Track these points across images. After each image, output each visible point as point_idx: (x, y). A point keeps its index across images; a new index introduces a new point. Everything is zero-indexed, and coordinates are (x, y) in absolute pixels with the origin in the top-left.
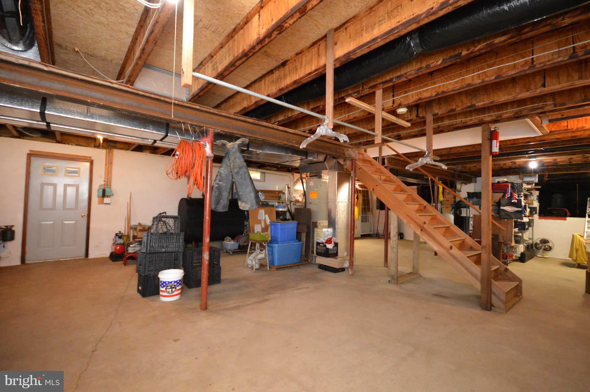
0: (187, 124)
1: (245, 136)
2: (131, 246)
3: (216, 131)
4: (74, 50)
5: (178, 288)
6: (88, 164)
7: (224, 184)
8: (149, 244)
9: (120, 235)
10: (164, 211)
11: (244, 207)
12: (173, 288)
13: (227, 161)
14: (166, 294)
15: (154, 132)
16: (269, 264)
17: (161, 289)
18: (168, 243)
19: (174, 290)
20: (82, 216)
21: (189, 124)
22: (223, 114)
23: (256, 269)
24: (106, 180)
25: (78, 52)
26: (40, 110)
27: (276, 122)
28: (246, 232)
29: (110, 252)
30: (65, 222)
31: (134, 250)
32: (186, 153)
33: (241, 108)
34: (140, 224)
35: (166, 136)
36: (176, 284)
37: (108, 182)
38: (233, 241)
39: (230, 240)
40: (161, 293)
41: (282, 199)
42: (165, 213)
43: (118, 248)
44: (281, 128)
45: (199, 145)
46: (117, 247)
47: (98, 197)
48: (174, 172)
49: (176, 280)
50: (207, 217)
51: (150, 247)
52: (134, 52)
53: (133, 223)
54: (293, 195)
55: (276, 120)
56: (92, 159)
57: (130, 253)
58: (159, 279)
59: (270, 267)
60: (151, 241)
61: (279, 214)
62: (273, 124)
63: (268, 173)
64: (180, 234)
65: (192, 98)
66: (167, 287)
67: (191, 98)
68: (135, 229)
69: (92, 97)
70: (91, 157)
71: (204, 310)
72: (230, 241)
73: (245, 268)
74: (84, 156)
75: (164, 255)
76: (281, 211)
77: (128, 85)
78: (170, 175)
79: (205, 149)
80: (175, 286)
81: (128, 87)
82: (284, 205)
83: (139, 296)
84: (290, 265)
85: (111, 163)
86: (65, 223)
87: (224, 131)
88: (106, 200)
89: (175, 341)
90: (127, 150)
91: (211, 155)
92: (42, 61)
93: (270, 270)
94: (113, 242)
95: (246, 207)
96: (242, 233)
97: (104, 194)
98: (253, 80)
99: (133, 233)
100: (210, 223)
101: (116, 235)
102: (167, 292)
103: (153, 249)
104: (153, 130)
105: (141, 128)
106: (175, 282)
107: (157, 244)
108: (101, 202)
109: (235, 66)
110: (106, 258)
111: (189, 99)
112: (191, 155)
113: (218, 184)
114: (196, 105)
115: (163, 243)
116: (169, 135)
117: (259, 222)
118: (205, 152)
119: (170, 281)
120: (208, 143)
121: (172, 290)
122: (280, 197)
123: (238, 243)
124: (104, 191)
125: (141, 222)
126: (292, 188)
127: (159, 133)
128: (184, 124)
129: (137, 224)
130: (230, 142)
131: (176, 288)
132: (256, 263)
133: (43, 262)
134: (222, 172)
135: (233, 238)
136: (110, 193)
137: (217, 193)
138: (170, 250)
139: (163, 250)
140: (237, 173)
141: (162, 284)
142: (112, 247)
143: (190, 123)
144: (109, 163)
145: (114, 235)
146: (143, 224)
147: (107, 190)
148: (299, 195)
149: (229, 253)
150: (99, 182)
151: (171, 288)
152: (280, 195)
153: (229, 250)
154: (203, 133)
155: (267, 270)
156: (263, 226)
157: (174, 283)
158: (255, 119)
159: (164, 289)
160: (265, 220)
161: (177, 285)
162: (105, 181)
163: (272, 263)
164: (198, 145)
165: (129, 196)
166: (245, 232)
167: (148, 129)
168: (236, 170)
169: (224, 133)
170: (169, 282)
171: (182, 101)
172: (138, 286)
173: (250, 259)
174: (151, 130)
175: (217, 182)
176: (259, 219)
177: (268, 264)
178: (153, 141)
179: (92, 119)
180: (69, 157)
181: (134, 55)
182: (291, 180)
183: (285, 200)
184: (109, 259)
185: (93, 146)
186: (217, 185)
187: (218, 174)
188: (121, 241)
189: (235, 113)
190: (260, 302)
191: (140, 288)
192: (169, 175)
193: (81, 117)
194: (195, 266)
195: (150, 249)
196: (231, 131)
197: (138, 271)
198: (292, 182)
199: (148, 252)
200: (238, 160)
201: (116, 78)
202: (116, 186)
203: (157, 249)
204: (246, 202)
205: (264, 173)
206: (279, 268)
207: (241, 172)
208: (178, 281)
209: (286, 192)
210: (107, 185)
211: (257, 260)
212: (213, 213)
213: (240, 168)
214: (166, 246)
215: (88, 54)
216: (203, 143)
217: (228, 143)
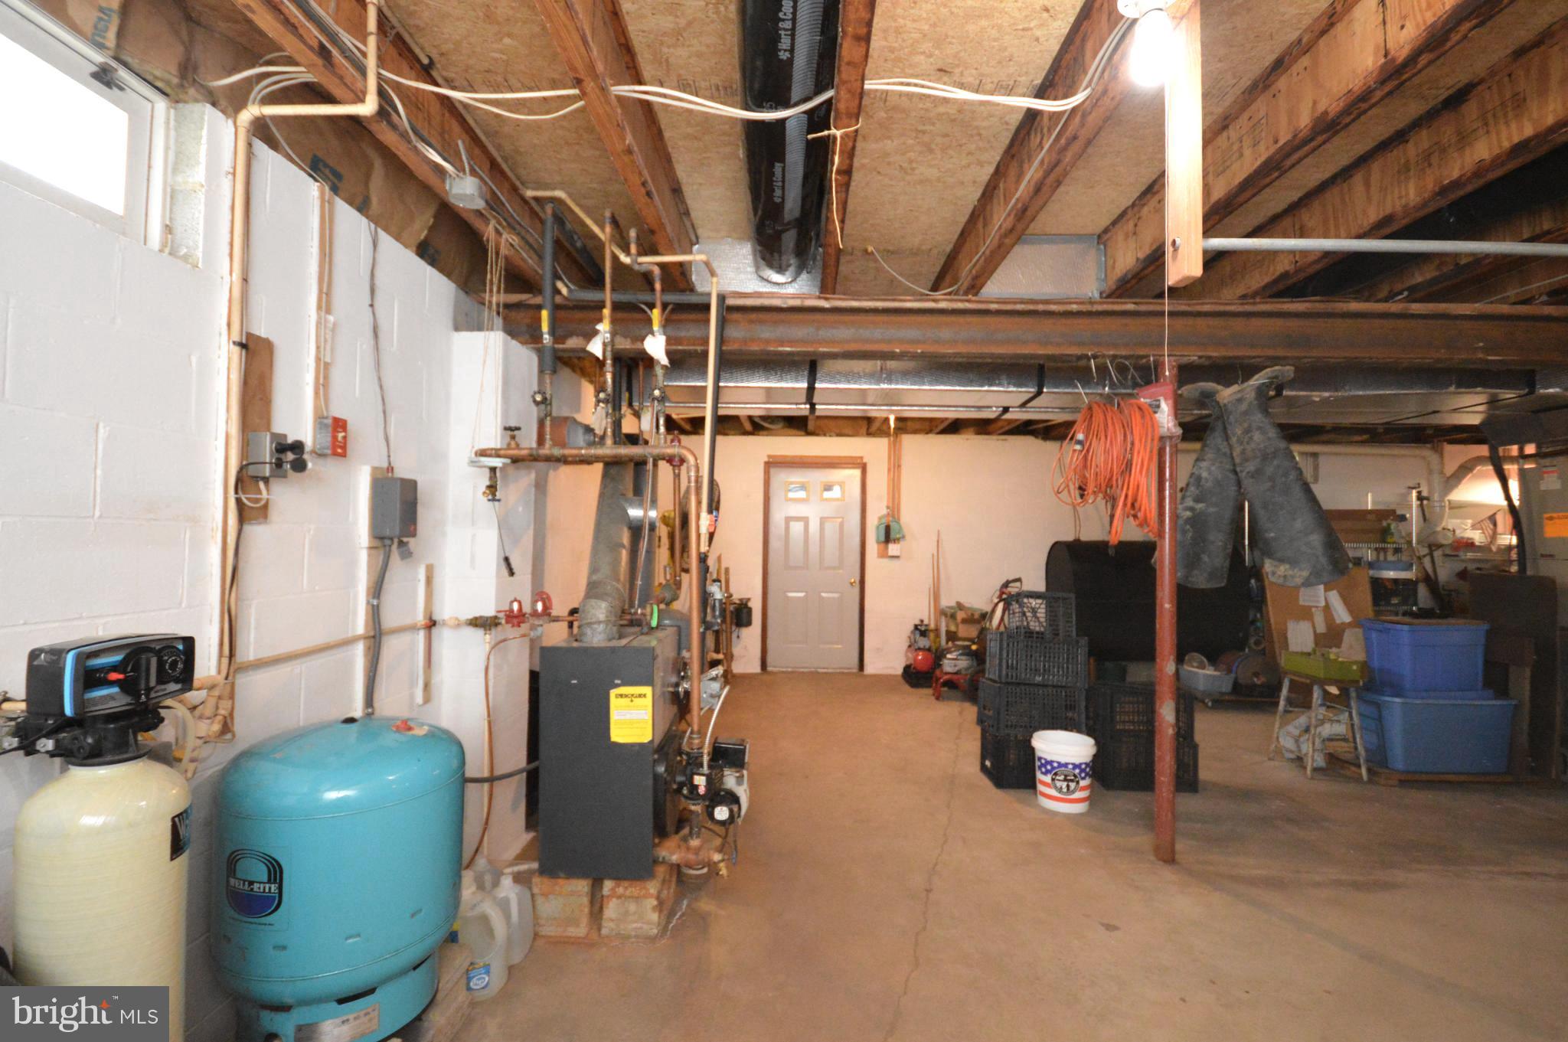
0: (1104, 356)
1: (1275, 361)
2: (949, 656)
3: (1185, 360)
4: (866, 250)
5: (1083, 783)
6: (856, 473)
7: (1212, 510)
8: (1004, 661)
9: (923, 628)
10: (1017, 577)
11: (1285, 577)
12: (1072, 781)
13: (1219, 441)
14: (1053, 792)
15: (1012, 389)
16: (1367, 761)
17: (1039, 776)
18: (1049, 661)
19: (1073, 785)
20: (851, 584)
21: (1109, 356)
22: (1206, 308)
23: (1315, 770)
24: (891, 505)
25: (872, 253)
26: (808, 383)
27: (1401, 293)
28: (1257, 643)
29: (903, 665)
30: (823, 595)
31: (955, 666)
32: (1106, 437)
33: (1267, 279)
34: (960, 606)
35: (1039, 393)
36: (1077, 771)
37: (894, 509)
38: (1212, 668)
39: (1202, 662)
40: (1040, 787)
41: (1396, 538)
42: (1019, 580)
43: (920, 657)
44: (1417, 308)
45: (1140, 408)
46: (918, 655)
47: (878, 542)
48: (1072, 487)
49: (1077, 761)
50: (1166, 604)
51: (1008, 667)
52: (984, 218)
53: (947, 602)
54: (1444, 524)
55: (1399, 287)
56: (864, 461)
57: (947, 673)
58: (1033, 749)
59: (1369, 770)
60: (1008, 656)
61: (1381, 591)
62: (1386, 300)
63: (1325, 454)
64: (1077, 642)
65: (1117, 289)
66: (1056, 774)
67: (1114, 287)
68: (953, 616)
69: (901, 341)
70: (861, 458)
71: (1165, 862)
72: (1203, 668)
73: (1270, 759)
74: (851, 457)
75: (1041, 692)
76: (1395, 581)
77: (970, 296)
78: (1064, 495)
79: (1157, 415)
80: (1075, 776)
81: (968, 301)
82: (1405, 557)
83: (986, 782)
84: (1462, 778)
85: (899, 466)
86: (823, 598)
87: (1210, 357)
88: (893, 549)
89: (1110, 928)
90: (927, 433)
91: (1174, 430)
92: (821, 293)
93: (1370, 781)
94: (908, 644)
95: (1293, 577)
96: (1241, 645)
97: (888, 536)
98: (1317, 184)
99: (947, 626)
100: (1174, 621)
101: (916, 627)
102: (1056, 787)
103: (1014, 674)
104: (1009, 384)
105: (982, 386)
106: (1075, 766)
107: (1024, 662)
108: (883, 554)
109: (1280, 169)
110: (896, 676)
111: (1108, 292)
112: (1120, 437)
113: (1191, 509)
114: (1126, 303)
115: (1036, 660)
116: (1045, 390)
117: (1306, 614)
118: (1154, 424)
119: (1063, 761)
120: (1166, 399)
121: (1068, 786)
122: (1385, 533)
123: (1233, 675)
124: (888, 529)
125: (962, 601)
126: (1436, 497)
127: (1023, 389)
128: (1095, 357)
129: (953, 604)
130: (1228, 385)
131: (1078, 782)
132: (1314, 750)
133: (792, 672)
134: (1205, 474)
135: (1213, 659)
136: (899, 533)
137: (1190, 534)
138: (1052, 679)
139: (1039, 679)
140: (1257, 474)
141: (1043, 765)
142: (906, 656)
143: (1111, 353)
144: (895, 467)
145: (912, 628)
146: (967, 605)
147: (894, 526)
148: (1469, 522)
149: (1203, 702)
150: (877, 510)
151: (1065, 780)
152: (1385, 524)
153: (1204, 692)
154: (1146, 374)
155: (1358, 779)
156: (1321, 628)
157: (1074, 768)
158: (1318, 298)
159: (1048, 779)
160: (1327, 608)
161: (1080, 773)
162: (888, 507)
163: (1379, 760)
164: (1137, 409)
165: (936, 539)
166: (1252, 641)
167: (999, 385)
168: (1251, 467)
169: (1207, 363)
170: (1060, 765)
171: (1091, 302)
172: (983, 758)
173: (1288, 733)
174: (1002, 386)
175: (1189, 503)
176: (1301, 603)
177: (1362, 761)
178: (1001, 409)
179: (891, 384)
180: (825, 461)
181: (985, 225)
182: (1430, 472)
183: (1410, 542)
184: (902, 681)
185: (865, 433)
186: (1188, 514)
187: (1192, 480)
188: (923, 642)
189: (1244, 297)
190: (1357, 886)
191: (988, 763)
192: (1060, 495)
193: (871, 383)
194: (1121, 730)
195: (1007, 675)
196: (1230, 354)
197: (980, 721)
198: (1437, 480)
199: (1003, 680)
200: (1257, 436)
201: (930, 284)
202: (909, 519)
203: (1023, 675)
204: (1293, 562)
205: (1315, 455)
206: (1410, 781)
207: (1269, 470)
208: (1083, 766)
209: (1414, 514)
210: (893, 517)
211: (1317, 741)
212: (1183, 593)
213: (1265, 458)
214: (1045, 670)
215: (888, 251)
216: (1148, 401)
217: (1220, 387)
